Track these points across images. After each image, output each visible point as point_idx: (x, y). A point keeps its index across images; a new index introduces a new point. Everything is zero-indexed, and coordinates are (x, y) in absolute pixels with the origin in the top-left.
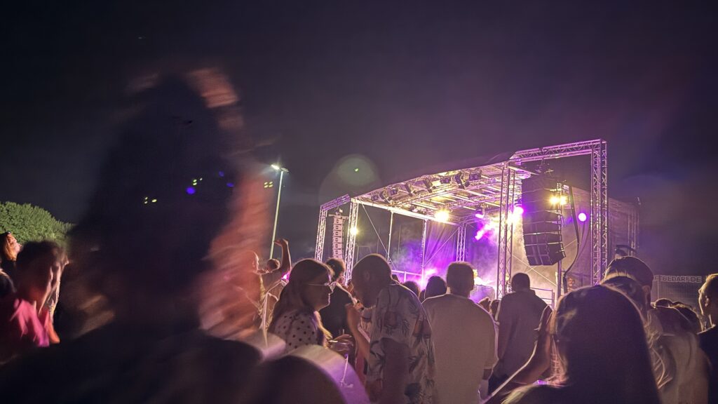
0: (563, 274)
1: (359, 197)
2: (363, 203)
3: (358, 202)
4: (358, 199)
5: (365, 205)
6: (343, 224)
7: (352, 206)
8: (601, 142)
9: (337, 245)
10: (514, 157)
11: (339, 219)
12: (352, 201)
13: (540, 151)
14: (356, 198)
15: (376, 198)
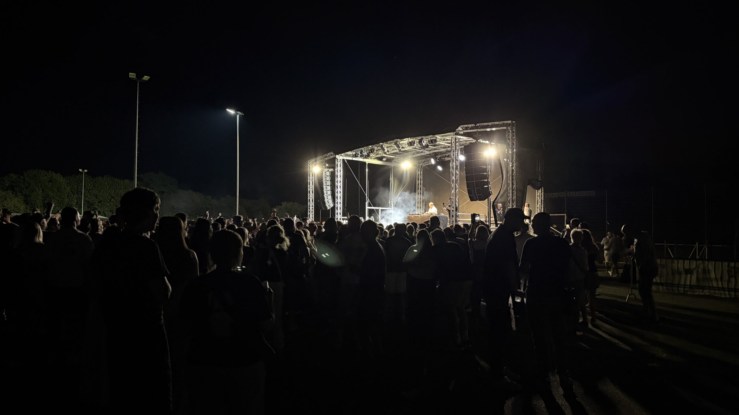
0: (492, 203)
1: (342, 154)
2: (345, 158)
3: (342, 158)
5: (346, 160)
6: (330, 176)
7: (337, 161)
8: (512, 122)
9: (327, 192)
10: (460, 128)
11: (326, 172)
12: (336, 158)
13: (475, 126)
14: (340, 155)
15: (357, 155)
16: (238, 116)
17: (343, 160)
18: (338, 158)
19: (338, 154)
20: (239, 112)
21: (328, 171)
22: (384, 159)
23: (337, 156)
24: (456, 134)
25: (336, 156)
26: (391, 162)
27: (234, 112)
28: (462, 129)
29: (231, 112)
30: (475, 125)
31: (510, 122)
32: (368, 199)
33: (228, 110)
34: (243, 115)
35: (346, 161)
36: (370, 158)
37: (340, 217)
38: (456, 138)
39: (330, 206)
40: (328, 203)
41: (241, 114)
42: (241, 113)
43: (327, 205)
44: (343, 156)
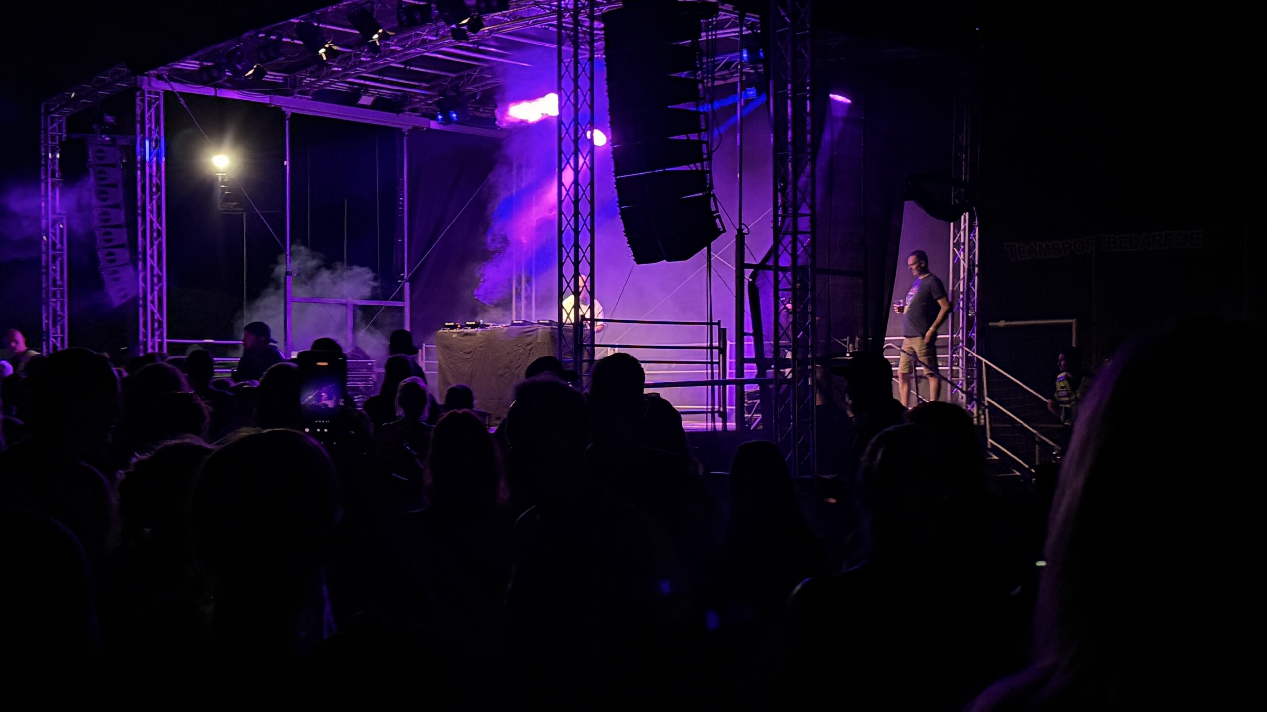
0: (748, 272)
1: (164, 70)
3: (162, 86)
4: (160, 77)
6: (123, 164)
7: (140, 101)
9: (108, 233)
11: (105, 148)
12: (140, 85)
14: (150, 72)
18: (145, 86)
19: (145, 71)
21: (113, 142)
22: (366, 100)
23: (142, 80)
25: (138, 77)
26: (398, 112)
35: (182, 102)
36: (300, 93)
37: (159, 339)
40: (117, 279)
43: (111, 288)
44: (166, 81)
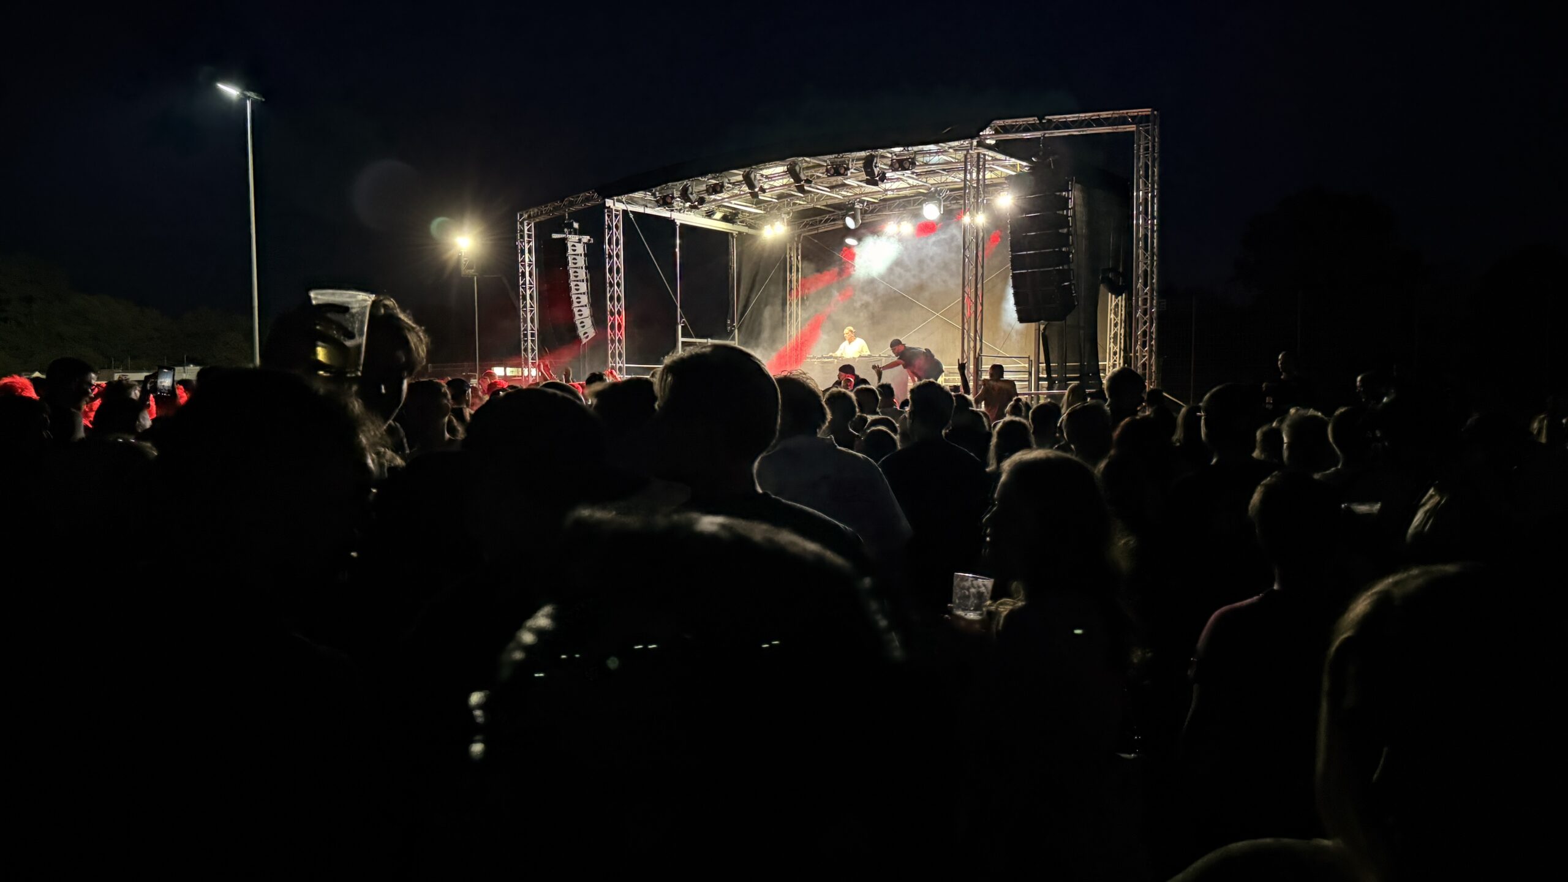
1: (624, 198)
2: (630, 208)
3: (621, 207)
4: (619, 201)
5: (632, 212)
6: (585, 254)
7: (609, 216)
8: (1152, 112)
9: (578, 298)
10: (988, 131)
11: (576, 244)
12: (607, 205)
13: (1038, 122)
14: (615, 198)
15: (669, 200)
16: (249, 103)
17: (625, 212)
18: (612, 206)
19: (610, 197)
20: (249, 94)
21: (580, 241)
22: (718, 215)
23: (609, 203)
24: (980, 144)
25: (607, 200)
26: (733, 223)
27: (238, 93)
28: (994, 133)
29: (231, 91)
30: (1039, 119)
31: (1146, 111)
32: (681, 318)
33: (221, 86)
34: (262, 101)
35: (631, 216)
36: (689, 211)
37: (620, 365)
38: (979, 154)
39: (586, 335)
40: (583, 327)
41: (255, 97)
42: (257, 96)
43: (581, 332)
44: (624, 203)
